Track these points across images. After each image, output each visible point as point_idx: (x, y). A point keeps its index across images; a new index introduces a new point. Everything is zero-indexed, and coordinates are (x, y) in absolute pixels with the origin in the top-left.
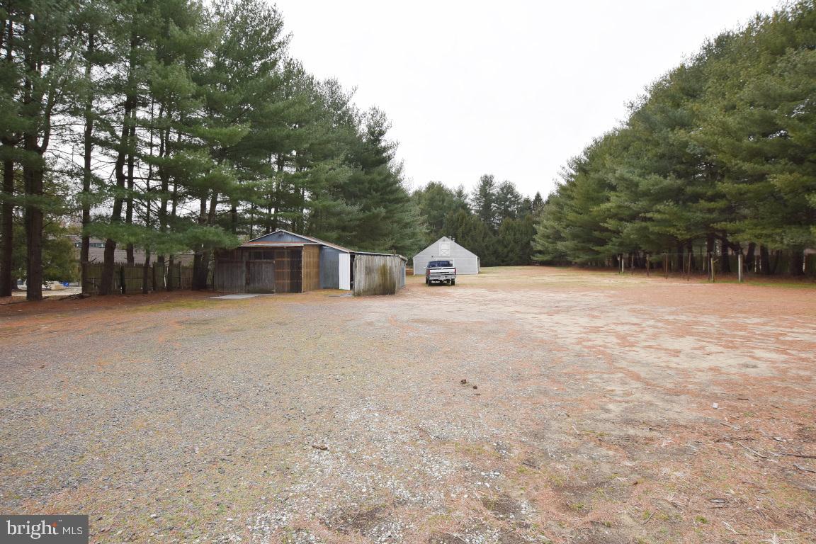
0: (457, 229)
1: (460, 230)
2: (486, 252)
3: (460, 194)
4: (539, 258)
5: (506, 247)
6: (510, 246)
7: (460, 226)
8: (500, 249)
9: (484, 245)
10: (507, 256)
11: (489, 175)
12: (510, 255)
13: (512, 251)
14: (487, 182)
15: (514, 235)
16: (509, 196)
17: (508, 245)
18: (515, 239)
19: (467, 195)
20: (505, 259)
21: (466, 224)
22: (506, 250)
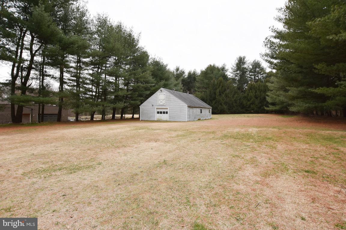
0: (216, 89)
1: (218, 90)
2: (234, 105)
3: (223, 69)
4: (271, 108)
5: (249, 101)
6: (252, 100)
7: (219, 87)
8: (245, 102)
9: (233, 99)
10: (249, 107)
11: (242, 56)
12: (252, 106)
13: (252, 104)
14: (241, 62)
15: (256, 93)
16: (258, 69)
17: (251, 99)
18: (256, 95)
19: (227, 70)
20: (248, 109)
21: (222, 87)
22: (249, 103)
